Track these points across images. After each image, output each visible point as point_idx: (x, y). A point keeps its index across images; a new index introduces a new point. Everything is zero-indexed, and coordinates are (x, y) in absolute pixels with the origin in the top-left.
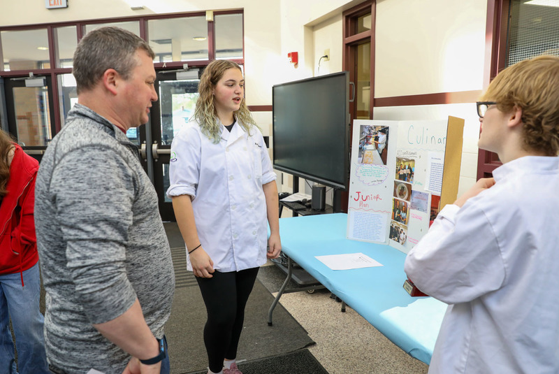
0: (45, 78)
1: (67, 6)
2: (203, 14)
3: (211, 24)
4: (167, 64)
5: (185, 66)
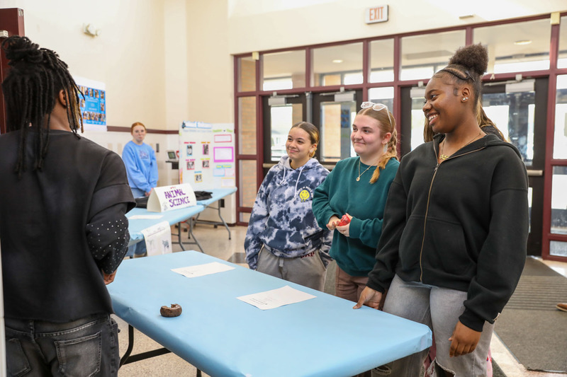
0: (354, 92)
1: (388, 20)
2: (548, 16)
3: (556, 28)
4: (495, 75)
5: (519, 77)
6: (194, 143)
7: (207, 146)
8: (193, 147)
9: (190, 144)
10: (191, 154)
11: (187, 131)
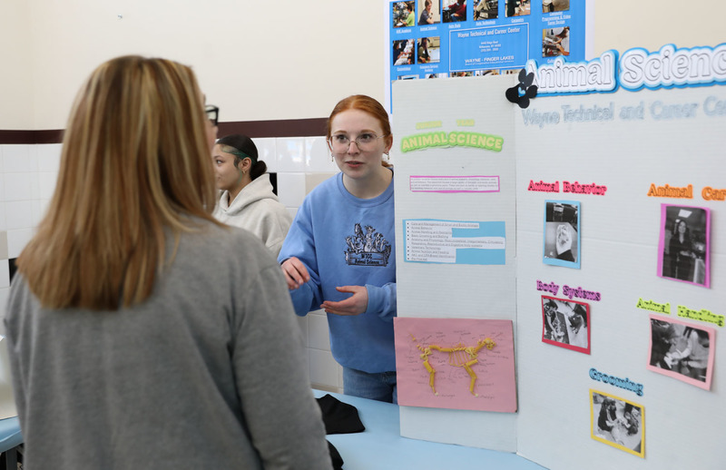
6: (600, 190)
7: (701, 216)
8: (586, 218)
9: (561, 198)
10: (568, 256)
11: (553, 118)
